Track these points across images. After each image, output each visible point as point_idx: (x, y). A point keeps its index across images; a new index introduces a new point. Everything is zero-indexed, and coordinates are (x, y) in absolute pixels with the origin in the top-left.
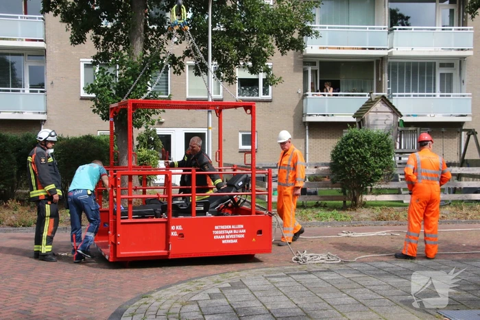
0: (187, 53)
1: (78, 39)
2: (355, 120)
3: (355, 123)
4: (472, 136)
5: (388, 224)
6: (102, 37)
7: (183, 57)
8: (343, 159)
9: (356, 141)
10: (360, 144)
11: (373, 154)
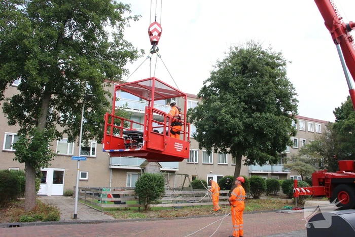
0: (65, 131)
1: (12, 123)
2: (140, 168)
3: (140, 170)
4: (187, 177)
5: (165, 219)
6: (23, 121)
7: (63, 133)
8: (142, 187)
9: (148, 178)
10: (151, 180)
11: (157, 185)
